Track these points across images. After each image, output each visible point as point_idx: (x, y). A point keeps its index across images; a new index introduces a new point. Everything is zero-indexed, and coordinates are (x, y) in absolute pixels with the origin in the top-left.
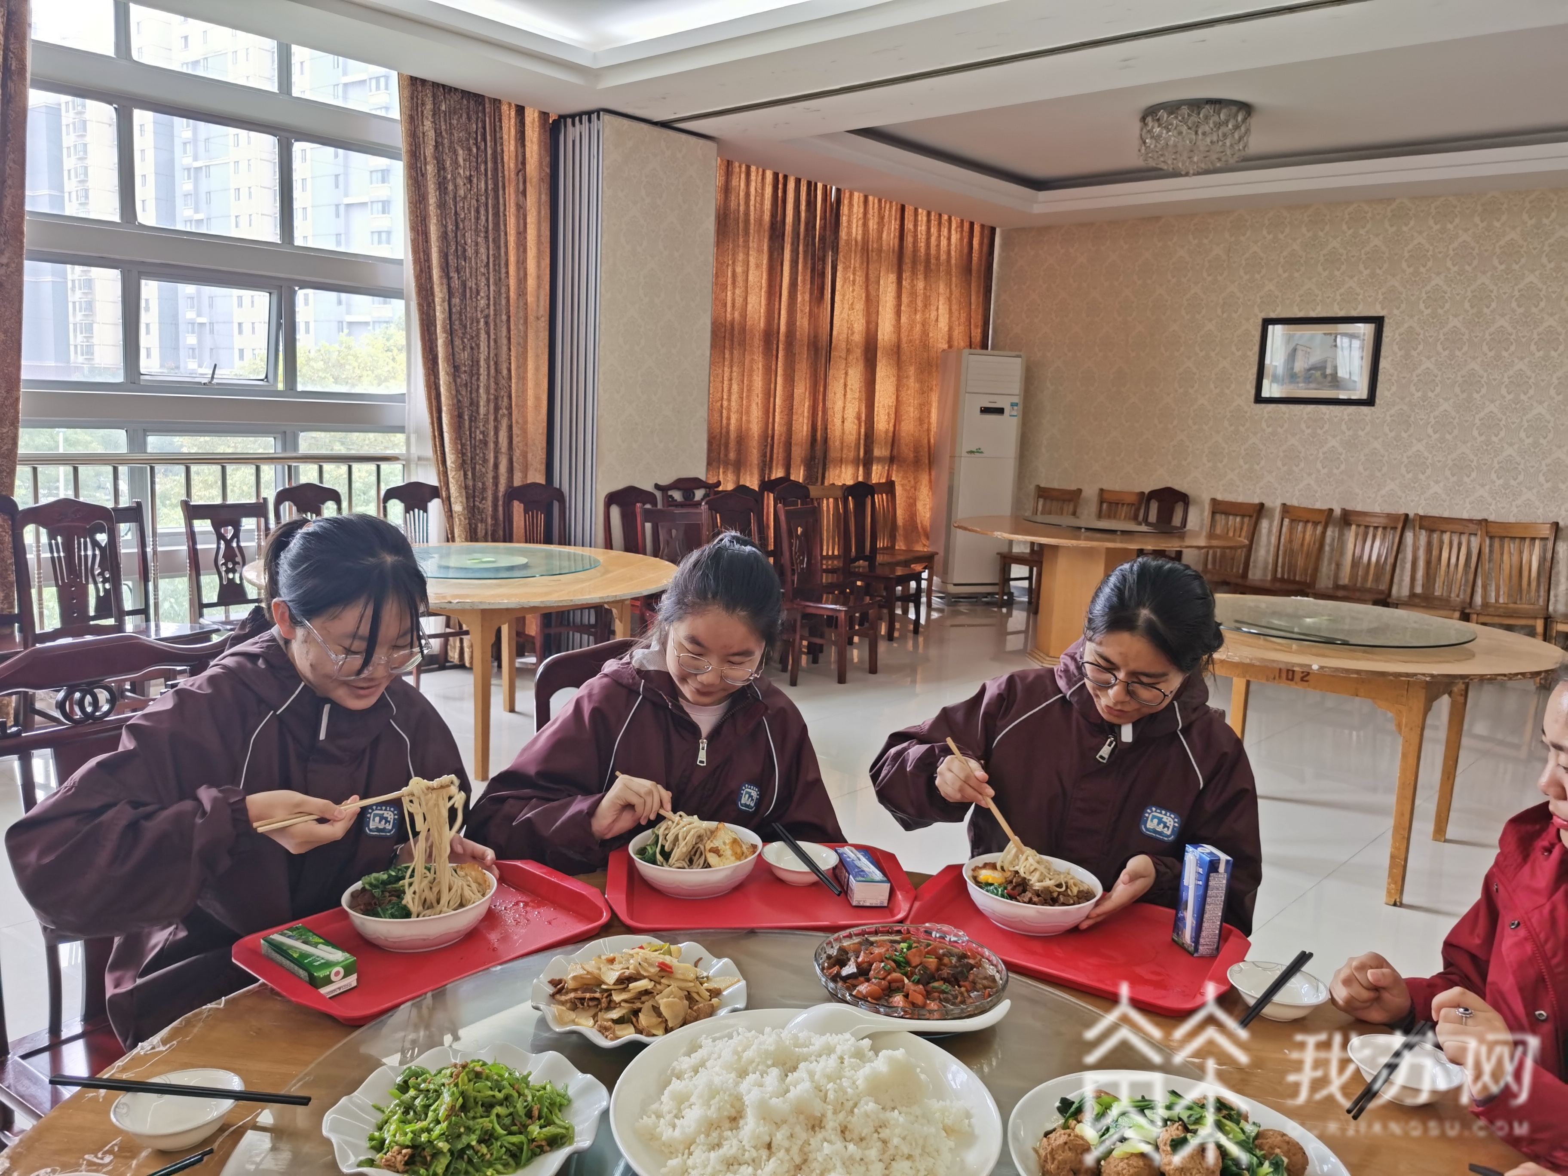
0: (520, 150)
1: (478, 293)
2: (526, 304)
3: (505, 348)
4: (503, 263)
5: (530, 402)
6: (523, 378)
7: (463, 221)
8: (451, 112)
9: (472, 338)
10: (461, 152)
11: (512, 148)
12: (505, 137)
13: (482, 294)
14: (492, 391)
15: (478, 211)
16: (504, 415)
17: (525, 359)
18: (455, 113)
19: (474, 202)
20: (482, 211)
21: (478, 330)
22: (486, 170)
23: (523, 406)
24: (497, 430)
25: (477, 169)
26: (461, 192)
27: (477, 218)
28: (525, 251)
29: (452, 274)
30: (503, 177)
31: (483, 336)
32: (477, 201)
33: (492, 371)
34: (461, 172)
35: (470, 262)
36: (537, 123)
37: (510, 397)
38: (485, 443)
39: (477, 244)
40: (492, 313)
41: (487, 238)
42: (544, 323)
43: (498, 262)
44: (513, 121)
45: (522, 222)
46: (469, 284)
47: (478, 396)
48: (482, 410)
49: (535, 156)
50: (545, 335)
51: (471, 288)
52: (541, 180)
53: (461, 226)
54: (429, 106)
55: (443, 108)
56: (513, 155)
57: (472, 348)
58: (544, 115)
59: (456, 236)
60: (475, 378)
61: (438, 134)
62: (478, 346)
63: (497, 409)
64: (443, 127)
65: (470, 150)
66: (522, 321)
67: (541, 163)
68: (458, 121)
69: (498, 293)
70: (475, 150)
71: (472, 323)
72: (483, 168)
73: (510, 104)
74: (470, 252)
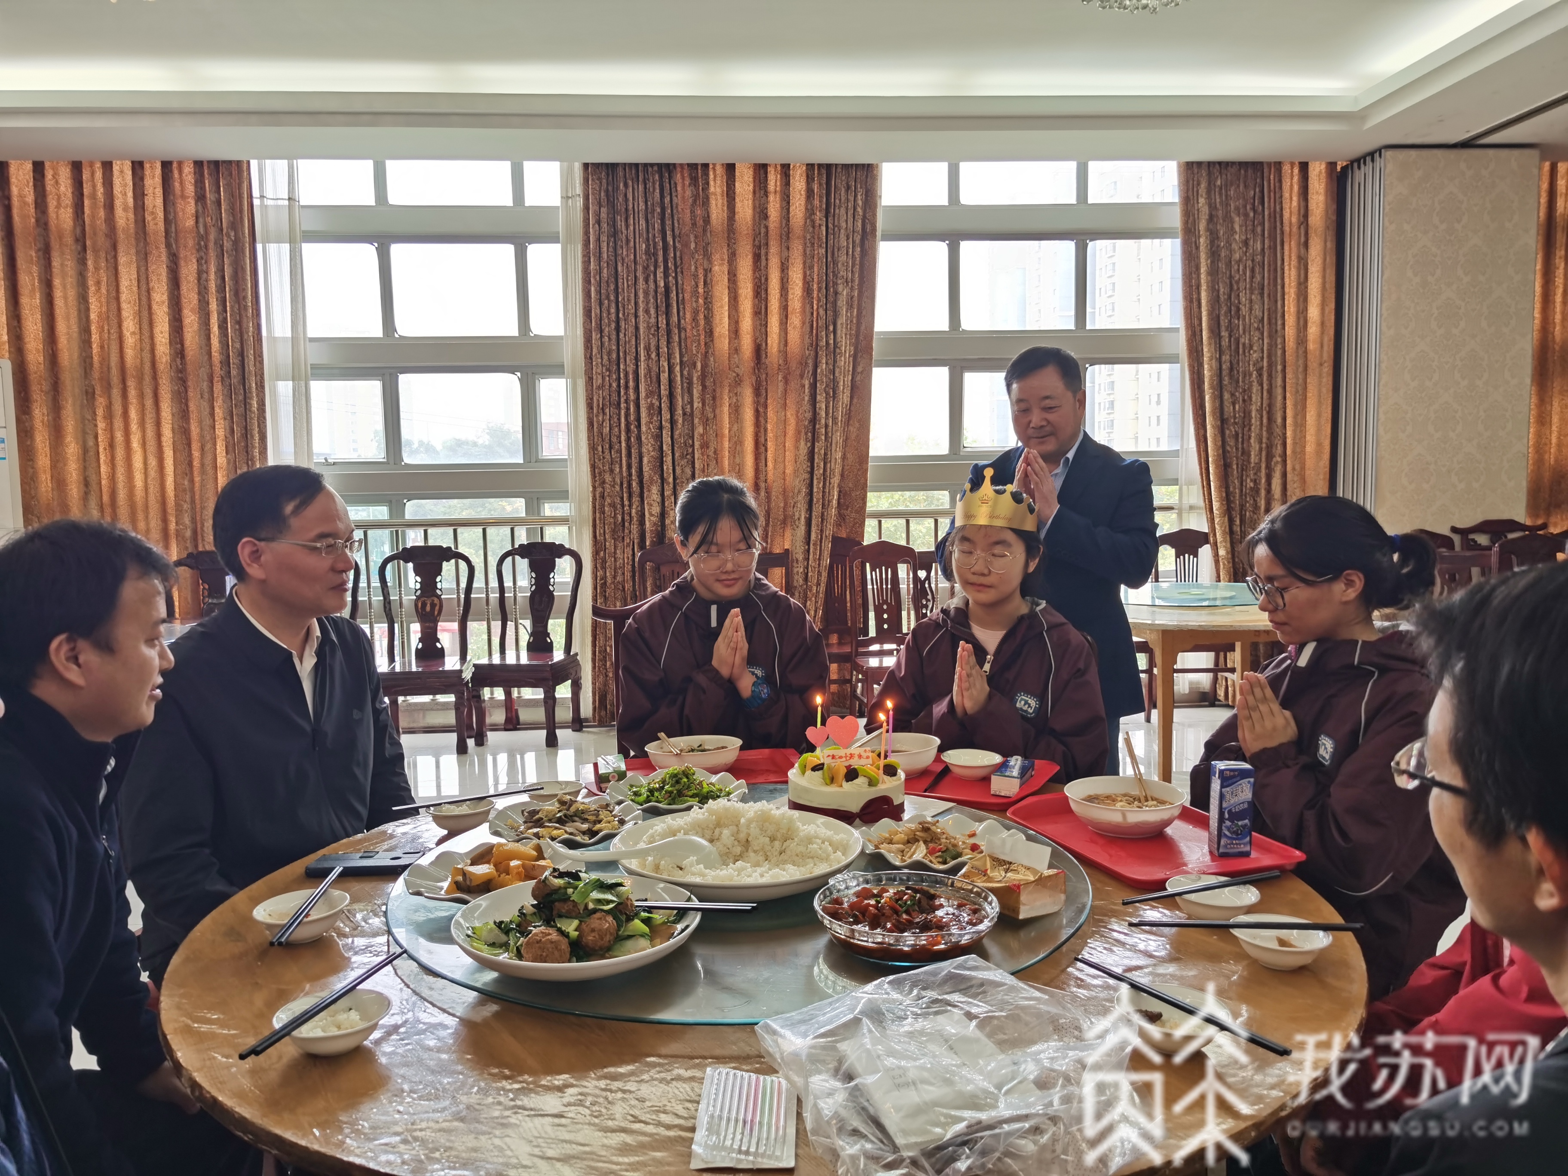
0: (1302, 204)
1: (1251, 347)
2: (1306, 352)
3: (1279, 397)
4: (1279, 315)
5: (1310, 448)
6: (1301, 425)
7: (1238, 282)
8: (1227, 185)
9: (1244, 391)
10: (1237, 219)
11: (1295, 203)
12: (1286, 195)
13: (1255, 348)
14: (1264, 440)
15: (1253, 271)
16: (1277, 462)
17: (1304, 407)
18: (1232, 185)
19: (1249, 263)
20: (1257, 270)
21: (1251, 383)
22: (1263, 231)
23: (1300, 452)
24: (1269, 478)
25: (1253, 231)
26: (1237, 256)
27: (1253, 277)
28: (1306, 300)
29: (1223, 334)
30: (1282, 233)
31: (1255, 388)
32: (1253, 261)
33: (1265, 421)
34: (1237, 237)
35: (1244, 319)
36: (1324, 174)
37: (1284, 444)
38: (1256, 490)
39: (1251, 301)
40: (1265, 364)
41: (1262, 294)
42: (1328, 369)
43: (1275, 317)
44: (1296, 179)
45: (1302, 272)
46: (1242, 340)
47: (1249, 445)
48: (1253, 459)
49: (1322, 206)
50: (1328, 381)
51: (1244, 344)
52: (1327, 228)
53: (1235, 287)
54: (1203, 185)
55: (1219, 183)
56: (1295, 210)
57: (1244, 401)
58: (1332, 165)
59: (1230, 297)
60: (1246, 429)
61: (1212, 207)
62: (1250, 398)
63: (1270, 457)
64: (1218, 200)
65: (1246, 215)
66: (1301, 369)
67: (1327, 211)
68: (1235, 191)
69: (1272, 346)
70: (1252, 214)
71: (1245, 377)
72: (1259, 229)
73: (1292, 164)
74: (1244, 310)
